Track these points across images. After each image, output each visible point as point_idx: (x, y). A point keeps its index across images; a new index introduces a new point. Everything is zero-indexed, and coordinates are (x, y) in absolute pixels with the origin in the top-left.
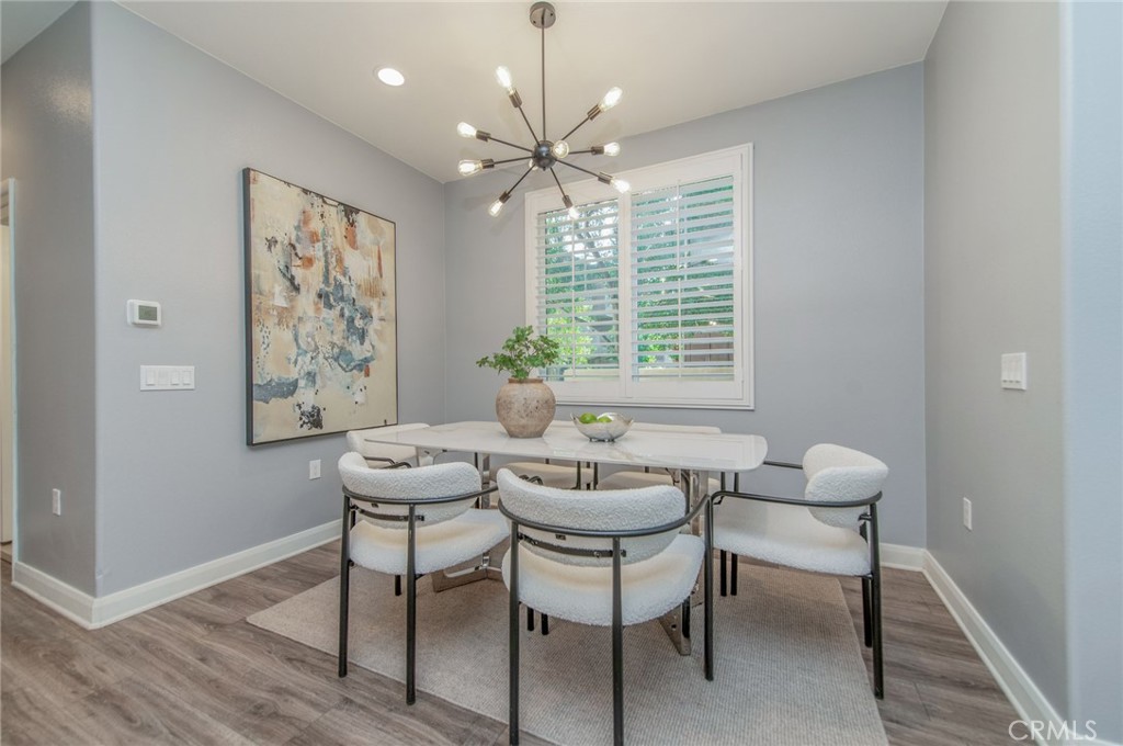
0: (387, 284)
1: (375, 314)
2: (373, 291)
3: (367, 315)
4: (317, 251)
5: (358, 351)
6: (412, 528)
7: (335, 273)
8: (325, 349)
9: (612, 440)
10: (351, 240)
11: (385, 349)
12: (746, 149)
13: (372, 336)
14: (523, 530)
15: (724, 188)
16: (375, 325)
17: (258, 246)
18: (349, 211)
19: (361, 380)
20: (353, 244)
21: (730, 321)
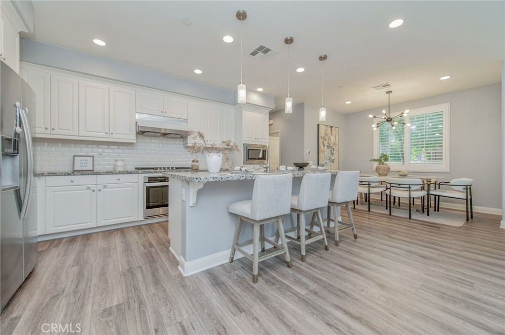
0: (337, 143)
1: (335, 149)
2: (335, 144)
3: (334, 150)
4: (327, 138)
5: (333, 158)
6: (369, 188)
7: (329, 142)
8: (328, 158)
9: (405, 176)
10: (332, 133)
11: (337, 157)
12: (448, 105)
13: (334, 154)
14: (392, 185)
15: (440, 114)
16: (335, 152)
17: (320, 138)
18: (331, 127)
19: (333, 164)
20: (332, 135)
21: (442, 146)
